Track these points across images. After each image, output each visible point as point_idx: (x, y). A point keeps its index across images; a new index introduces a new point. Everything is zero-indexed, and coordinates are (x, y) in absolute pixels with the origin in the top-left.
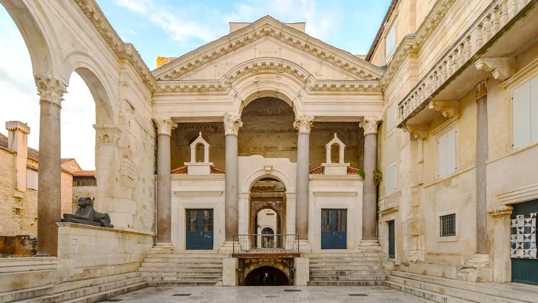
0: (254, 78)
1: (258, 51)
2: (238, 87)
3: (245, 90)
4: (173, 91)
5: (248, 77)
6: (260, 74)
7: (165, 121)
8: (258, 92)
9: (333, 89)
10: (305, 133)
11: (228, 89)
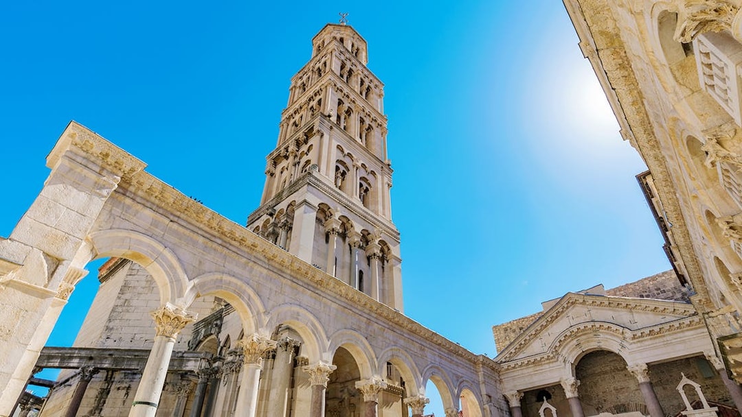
0: (575, 342)
1: (571, 317)
2: (564, 353)
3: (571, 354)
4: (514, 368)
5: (570, 342)
6: (579, 336)
7: (513, 395)
8: (583, 352)
9: (654, 333)
10: (644, 383)
11: (556, 357)
